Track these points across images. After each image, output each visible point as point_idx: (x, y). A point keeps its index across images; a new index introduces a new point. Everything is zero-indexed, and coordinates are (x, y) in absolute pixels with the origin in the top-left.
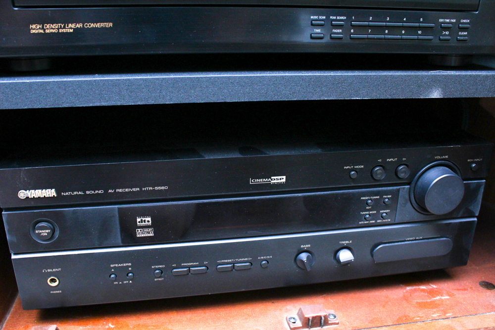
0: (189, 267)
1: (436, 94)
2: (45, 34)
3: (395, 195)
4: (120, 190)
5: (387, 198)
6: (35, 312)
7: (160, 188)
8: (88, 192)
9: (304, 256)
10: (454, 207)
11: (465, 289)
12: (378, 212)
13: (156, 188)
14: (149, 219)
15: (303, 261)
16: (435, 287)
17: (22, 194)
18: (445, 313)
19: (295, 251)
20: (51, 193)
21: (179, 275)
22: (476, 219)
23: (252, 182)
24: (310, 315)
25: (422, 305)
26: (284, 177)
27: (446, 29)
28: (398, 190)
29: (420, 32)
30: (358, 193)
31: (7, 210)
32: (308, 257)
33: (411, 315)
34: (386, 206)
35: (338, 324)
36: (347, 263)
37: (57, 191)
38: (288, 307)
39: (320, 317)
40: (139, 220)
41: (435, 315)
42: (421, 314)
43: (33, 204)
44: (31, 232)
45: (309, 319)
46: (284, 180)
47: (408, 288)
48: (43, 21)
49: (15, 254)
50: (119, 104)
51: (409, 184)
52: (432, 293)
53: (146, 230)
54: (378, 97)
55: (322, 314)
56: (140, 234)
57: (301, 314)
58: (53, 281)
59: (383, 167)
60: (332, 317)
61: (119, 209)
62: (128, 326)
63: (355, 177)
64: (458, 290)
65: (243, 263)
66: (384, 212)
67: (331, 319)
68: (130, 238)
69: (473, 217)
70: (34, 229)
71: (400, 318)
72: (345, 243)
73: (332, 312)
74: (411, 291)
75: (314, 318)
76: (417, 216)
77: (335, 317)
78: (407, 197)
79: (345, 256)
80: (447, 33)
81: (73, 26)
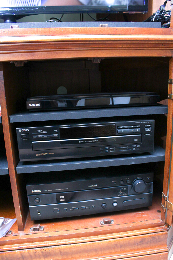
0: (74, 208)
1: (133, 163)
2: (39, 156)
3: (127, 188)
4: (56, 190)
5: (125, 189)
6: (33, 221)
7: (66, 189)
8: (48, 190)
9: (104, 205)
10: (144, 190)
11: (152, 213)
12: (123, 192)
13: (65, 189)
14: (63, 196)
15: (103, 206)
16: (144, 212)
17: (33, 191)
18: (144, 219)
19: (102, 203)
20: (39, 191)
21: (71, 211)
22: (152, 193)
23: (89, 186)
24: (106, 221)
25: (138, 218)
26: (97, 185)
27: (134, 148)
28: (128, 187)
29: (127, 149)
30: (117, 188)
31: (29, 195)
32: (105, 205)
33: (135, 220)
34: (125, 191)
35: (114, 223)
36: (116, 206)
37: (41, 190)
38: (101, 219)
39: (109, 221)
40: (61, 197)
41: (141, 220)
42: (137, 220)
43: (35, 194)
44: (35, 201)
45: (105, 222)
46: (97, 186)
47: (136, 213)
48: (39, 153)
49: (30, 206)
50: (56, 171)
51: (131, 185)
52: (142, 214)
53: (63, 199)
54: (118, 165)
55: (109, 220)
56: (61, 200)
57: (104, 221)
58: (39, 213)
59: (123, 181)
60: (112, 221)
61: (56, 194)
62: (58, 225)
63: (115, 184)
64: (150, 213)
65: (88, 207)
66: (125, 192)
67: (112, 222)
68: (59, 201)
69: (151, 192)
70: (35, 200)
71: (131, 221)
72: (115, 201)
73: (113, 220)
74: (136, 214)
75: (107, 221)
76: (134, 193)
77: (113, 221)
78: (131, 188)
79: (115, 204)
80: (135, 148)
81: (46, 154)
